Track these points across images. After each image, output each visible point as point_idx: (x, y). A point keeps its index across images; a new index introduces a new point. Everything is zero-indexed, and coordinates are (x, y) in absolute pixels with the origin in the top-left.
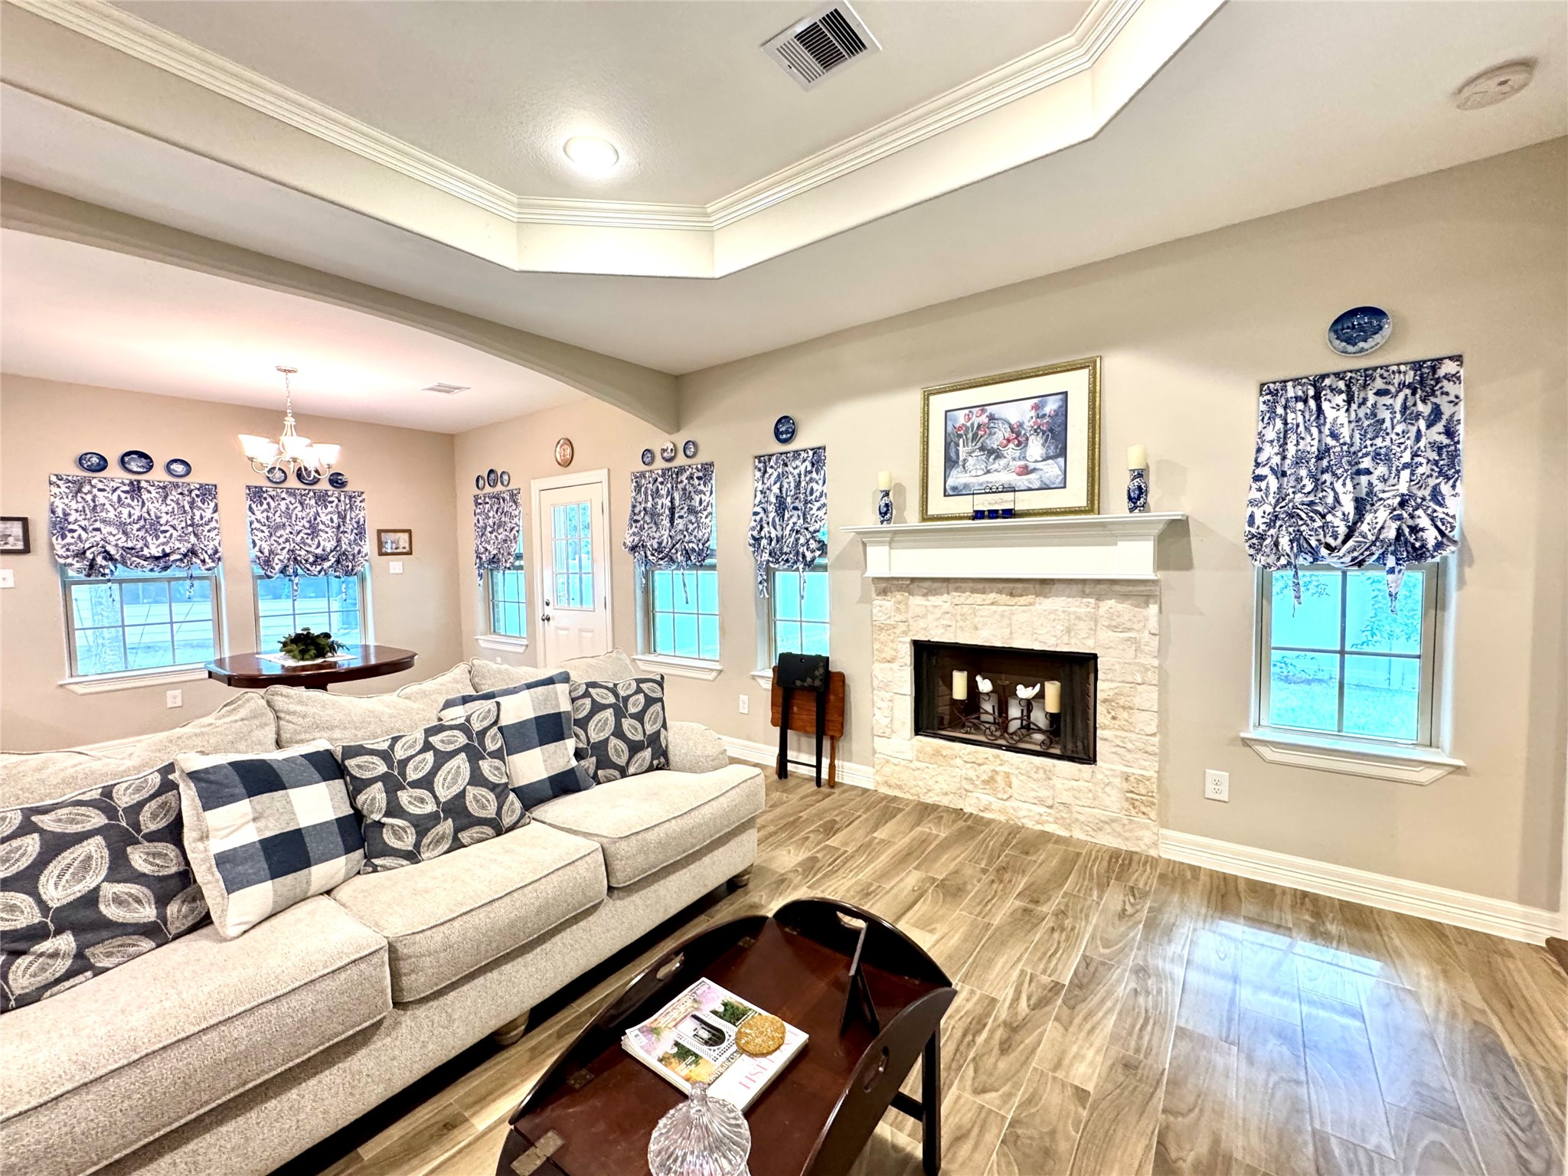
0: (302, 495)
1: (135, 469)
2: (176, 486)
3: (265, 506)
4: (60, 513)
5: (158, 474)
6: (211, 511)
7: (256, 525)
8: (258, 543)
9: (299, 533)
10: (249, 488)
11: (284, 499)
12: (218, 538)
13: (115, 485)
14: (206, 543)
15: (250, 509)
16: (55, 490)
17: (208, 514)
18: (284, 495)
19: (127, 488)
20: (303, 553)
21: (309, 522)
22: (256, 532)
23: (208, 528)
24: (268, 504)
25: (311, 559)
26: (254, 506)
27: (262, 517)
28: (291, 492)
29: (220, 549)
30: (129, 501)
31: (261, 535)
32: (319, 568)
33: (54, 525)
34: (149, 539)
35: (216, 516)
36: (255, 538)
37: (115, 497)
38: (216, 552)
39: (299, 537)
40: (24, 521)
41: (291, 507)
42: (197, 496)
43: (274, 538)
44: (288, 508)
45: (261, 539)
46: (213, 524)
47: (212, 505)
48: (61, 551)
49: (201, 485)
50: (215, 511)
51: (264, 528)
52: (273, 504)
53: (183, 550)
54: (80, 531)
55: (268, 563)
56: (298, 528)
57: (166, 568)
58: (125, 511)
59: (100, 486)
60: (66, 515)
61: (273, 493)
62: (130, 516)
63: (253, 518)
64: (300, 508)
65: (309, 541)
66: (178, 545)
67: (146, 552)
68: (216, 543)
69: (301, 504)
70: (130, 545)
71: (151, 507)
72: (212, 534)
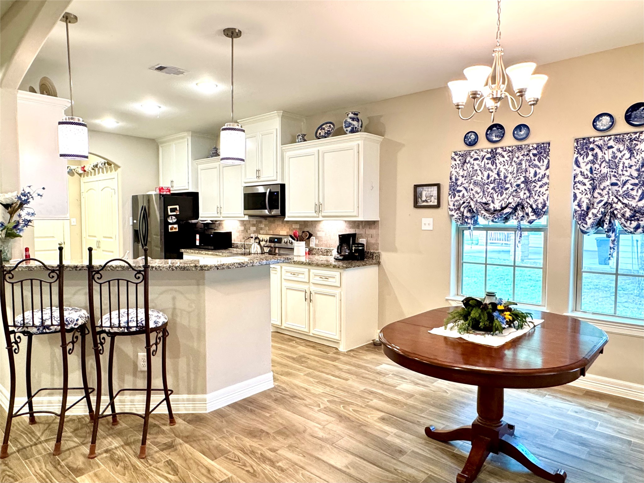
0: (631, 140)
1: (495, 139)
2: (520, 148)
3: (590, 157)
4: (454, 180)
5: (509, 141)
6: (544, 167)
7: (580, 178)
8: (579, 196)
9: (624, 184)
10: (577, 140)
11: (612, 147)
12: (547, 192)
13: (483, 154)
14: (536, 197)
15: (577, 163)
16: (453, 163)
17: (541, 172)
18: (611, 143)
19: (489, 155)
20: (619, 206)
21: (638, 170)
22: (579, 186)
23: (540, 183)
24: (595, 156)
25: (628, 214)
26: (580, 159)
27: (585, 168)
28: (619, 139)
29: (548, 204)
30: (490, 166)
31: (582, 188)
32: (634, 224)
33: (450, 186)
34: (495, 195)
35: (548, 172)
36: (577, 192)
37: (483, 165)
38: (544, 205)
39: (625, 188)
40: (438, 185)
41: (619, 155)
42: (534, 155)
43: (598, 191)
44: (615, 157)
45: (581, 193)
46: (545, 180)
47: (546, 161)
48: (452, 207)
49: (538, 145)
50: (548, 168)
51: (586, 181)
52: (600, 155)
53: (513, 204)
54: (464, 191)
55: (583, 216)
56: (624, 178)
57: (506, 219)
58: (486, 174)
59: (476, 156)
60: (457, 180)
61: (600, 143)
62: (488, 177)
63: (578, 170)
64: (628, 155)
65: (634, 193)
66: (510, 200)
67: (491, 207)
68: (545, 197)
69: (630, 150)
70: (484, 200)
71: (502, 169)
72: (543, 190)
